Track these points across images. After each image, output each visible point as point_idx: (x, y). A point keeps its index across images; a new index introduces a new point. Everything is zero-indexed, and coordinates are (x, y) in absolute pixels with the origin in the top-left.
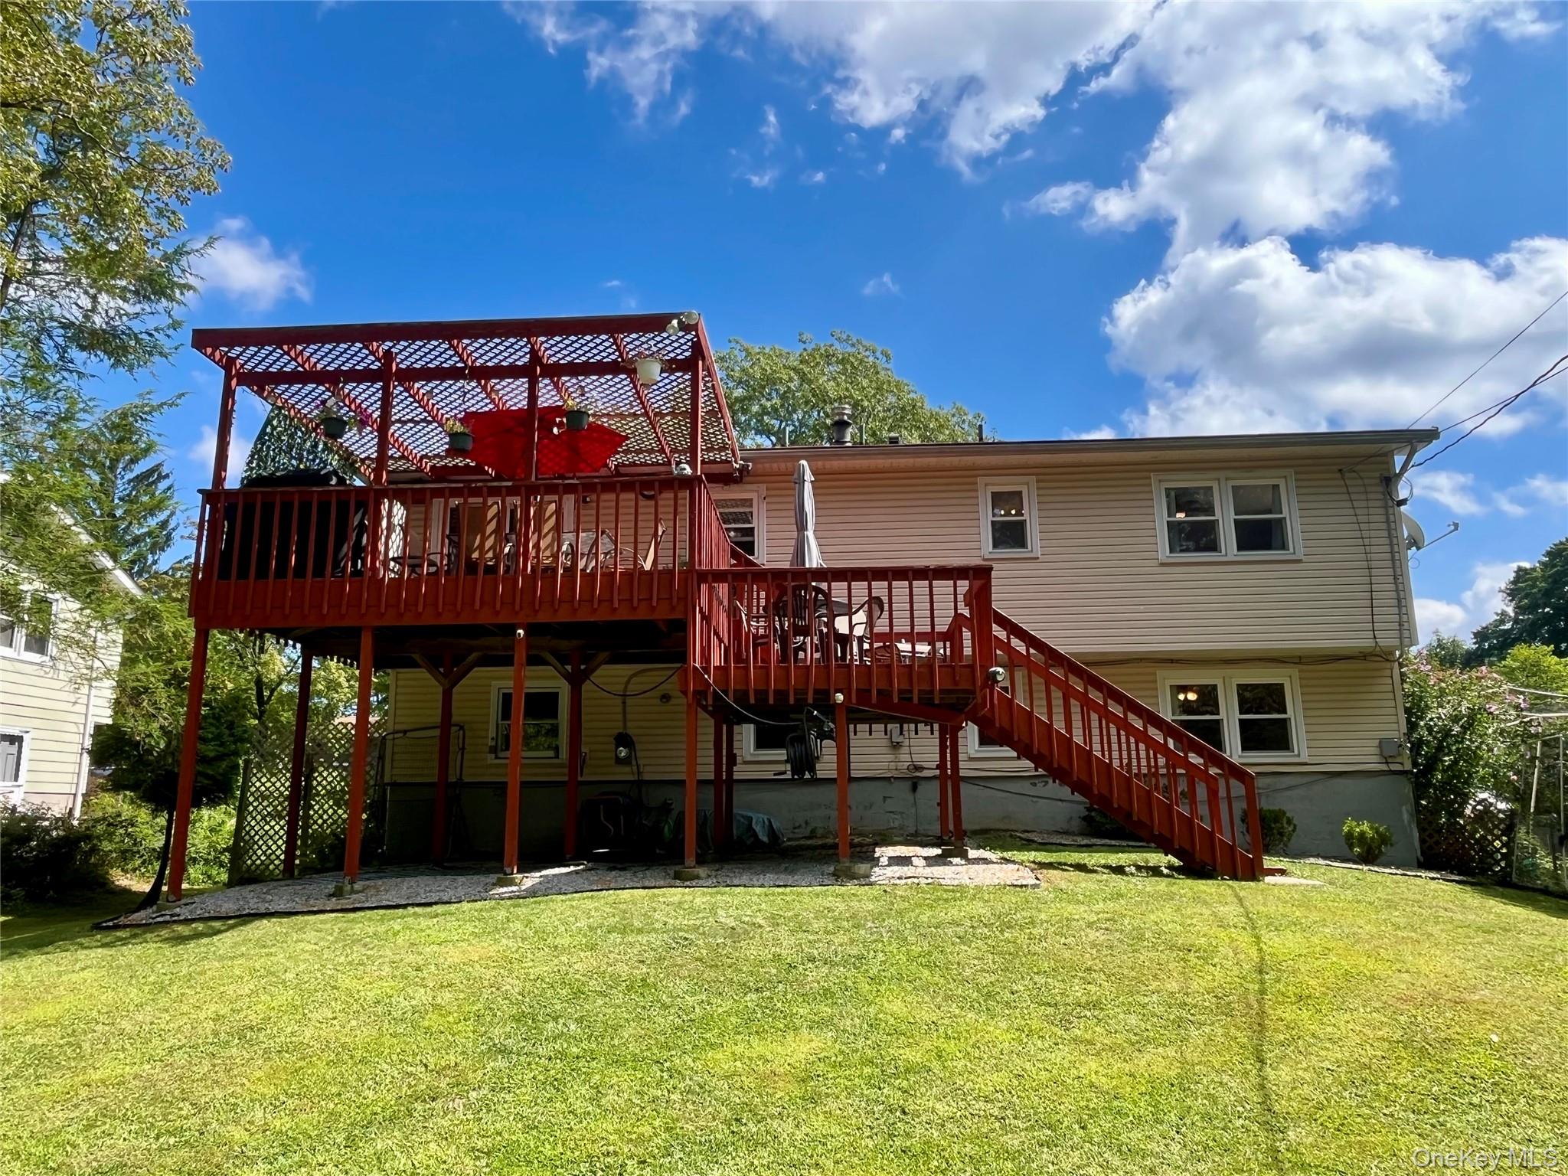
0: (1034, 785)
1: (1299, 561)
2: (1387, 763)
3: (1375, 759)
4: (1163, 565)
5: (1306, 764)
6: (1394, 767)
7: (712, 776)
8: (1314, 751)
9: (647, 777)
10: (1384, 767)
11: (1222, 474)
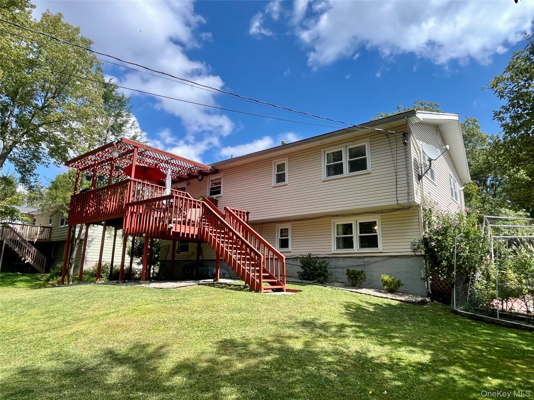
0: (294, 261)
1: (370, 173)
2: (414, 252)
3: (410, 250)
4: (324, 181)
5: (382, 253)
6: (417, 254)
7: (215, 258)
8: (385, 248)
9: (204, 259)
10: (413, 254)
11: (344, 145)
